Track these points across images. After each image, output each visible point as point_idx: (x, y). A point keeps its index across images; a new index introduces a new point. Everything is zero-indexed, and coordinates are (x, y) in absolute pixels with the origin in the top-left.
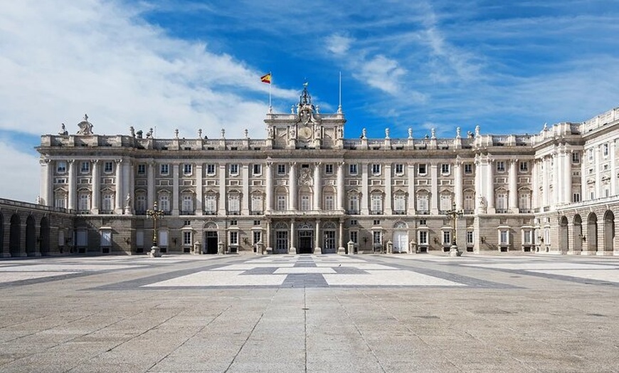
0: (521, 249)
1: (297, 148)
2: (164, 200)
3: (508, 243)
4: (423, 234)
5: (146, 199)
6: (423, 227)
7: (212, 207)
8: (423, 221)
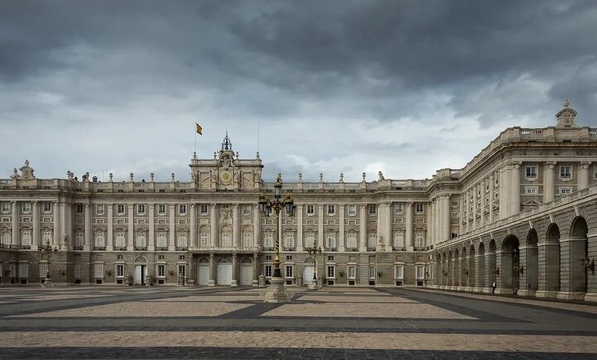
0: (415, 284)
1: (217, 191)
2: (100, 237)
3: (402, 278)
4: (331, 269)
5: (84, 237)
6: (330, 263)
7: (143, 244)
8: (331, 258)
